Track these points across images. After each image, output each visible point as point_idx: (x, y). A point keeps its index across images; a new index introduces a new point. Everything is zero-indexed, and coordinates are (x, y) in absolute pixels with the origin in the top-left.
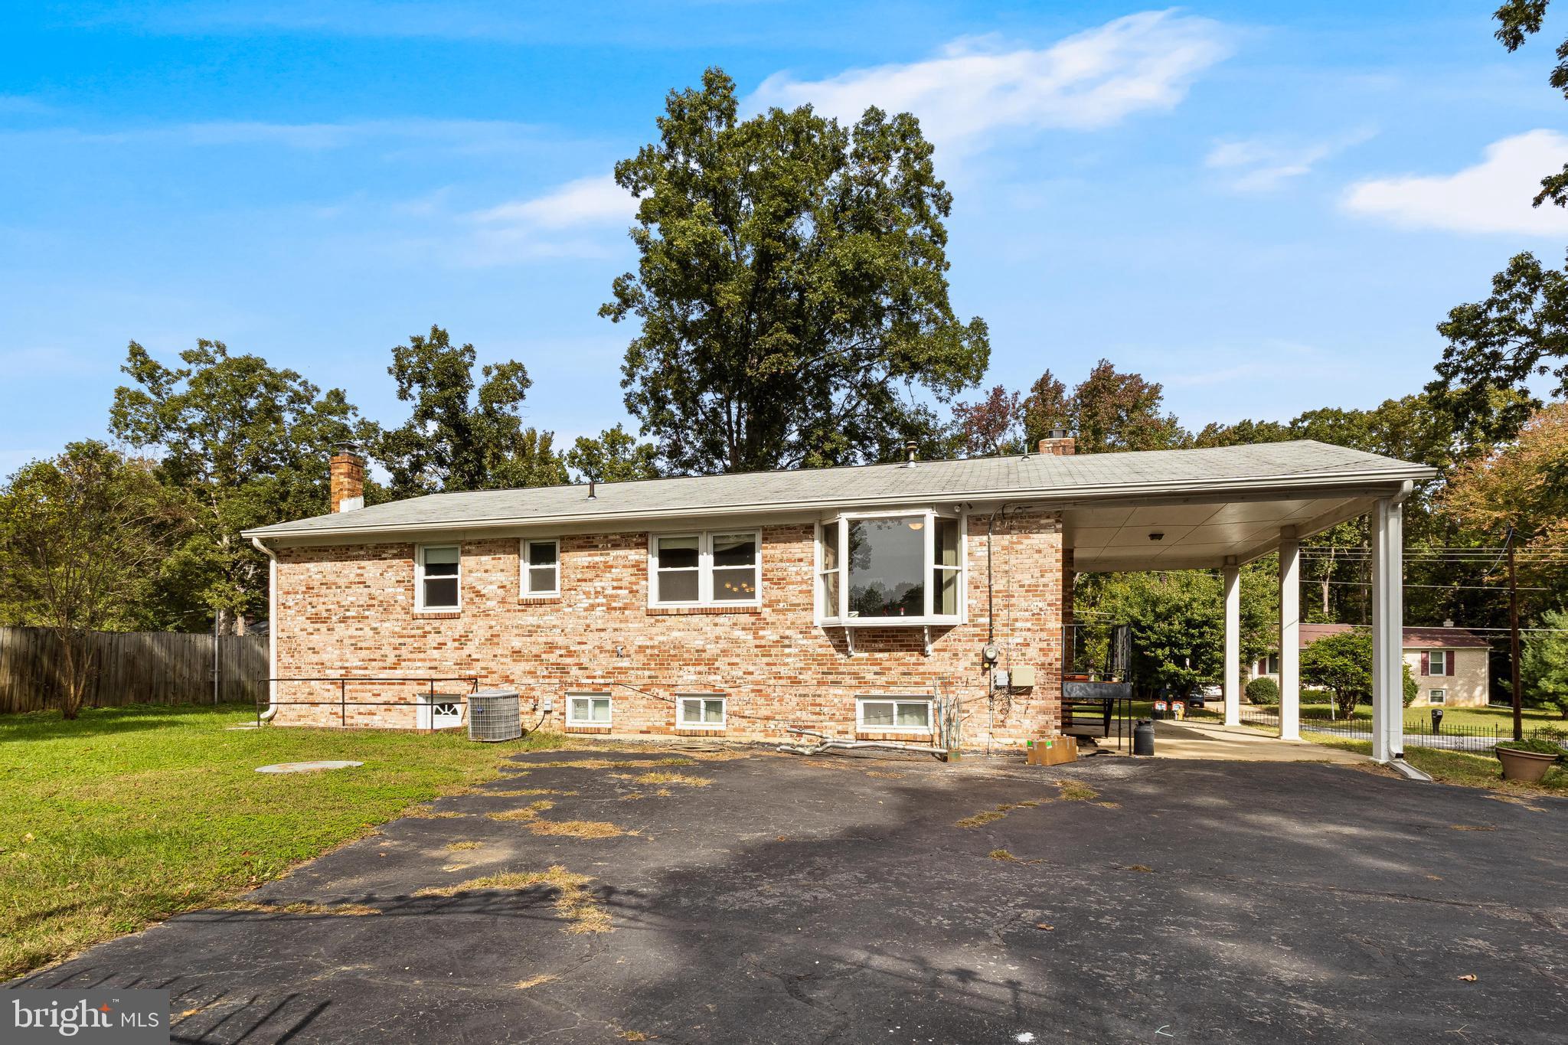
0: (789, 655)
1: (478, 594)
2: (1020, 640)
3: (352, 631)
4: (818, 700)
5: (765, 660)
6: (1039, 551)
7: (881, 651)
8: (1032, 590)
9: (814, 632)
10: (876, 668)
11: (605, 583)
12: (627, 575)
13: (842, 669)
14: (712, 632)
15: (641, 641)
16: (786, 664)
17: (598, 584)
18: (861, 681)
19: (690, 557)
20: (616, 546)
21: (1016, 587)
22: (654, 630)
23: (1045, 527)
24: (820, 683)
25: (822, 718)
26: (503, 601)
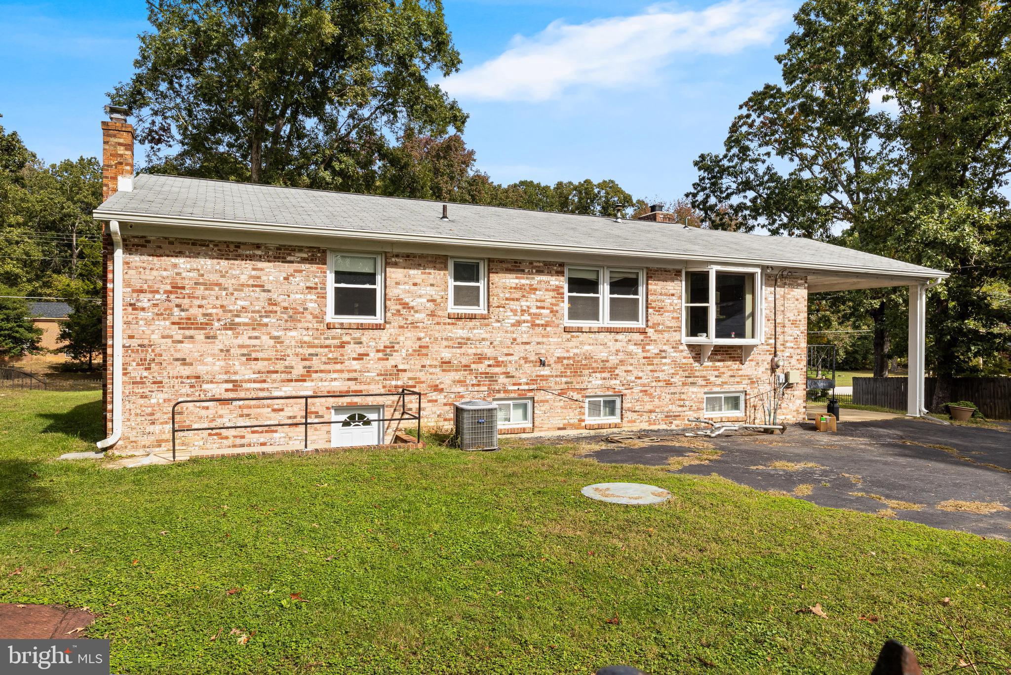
0: (665, 364)
1: (406, 306)
2: (788, 354)
3: (243, 340)
4: (683, 396)
5: (650, 368)
6: (797, 300)
7: (719, 361)
8: (794, 323)
9: (681, 348)
10: (716, 373)
11: (530, 302)
12: (549, 297)
13: (697, 374)
14: (614, 346)
15: (560, 353)
16: (663, 371)
17: (524, 303)
18: (708, 383)
19: (592, 286)
20: (540, 272)
21: (786, 320)
22: (570, 344)
23: (799, 285)
24: (684, 384)
25: (685, 409)
26: (432, 315)
